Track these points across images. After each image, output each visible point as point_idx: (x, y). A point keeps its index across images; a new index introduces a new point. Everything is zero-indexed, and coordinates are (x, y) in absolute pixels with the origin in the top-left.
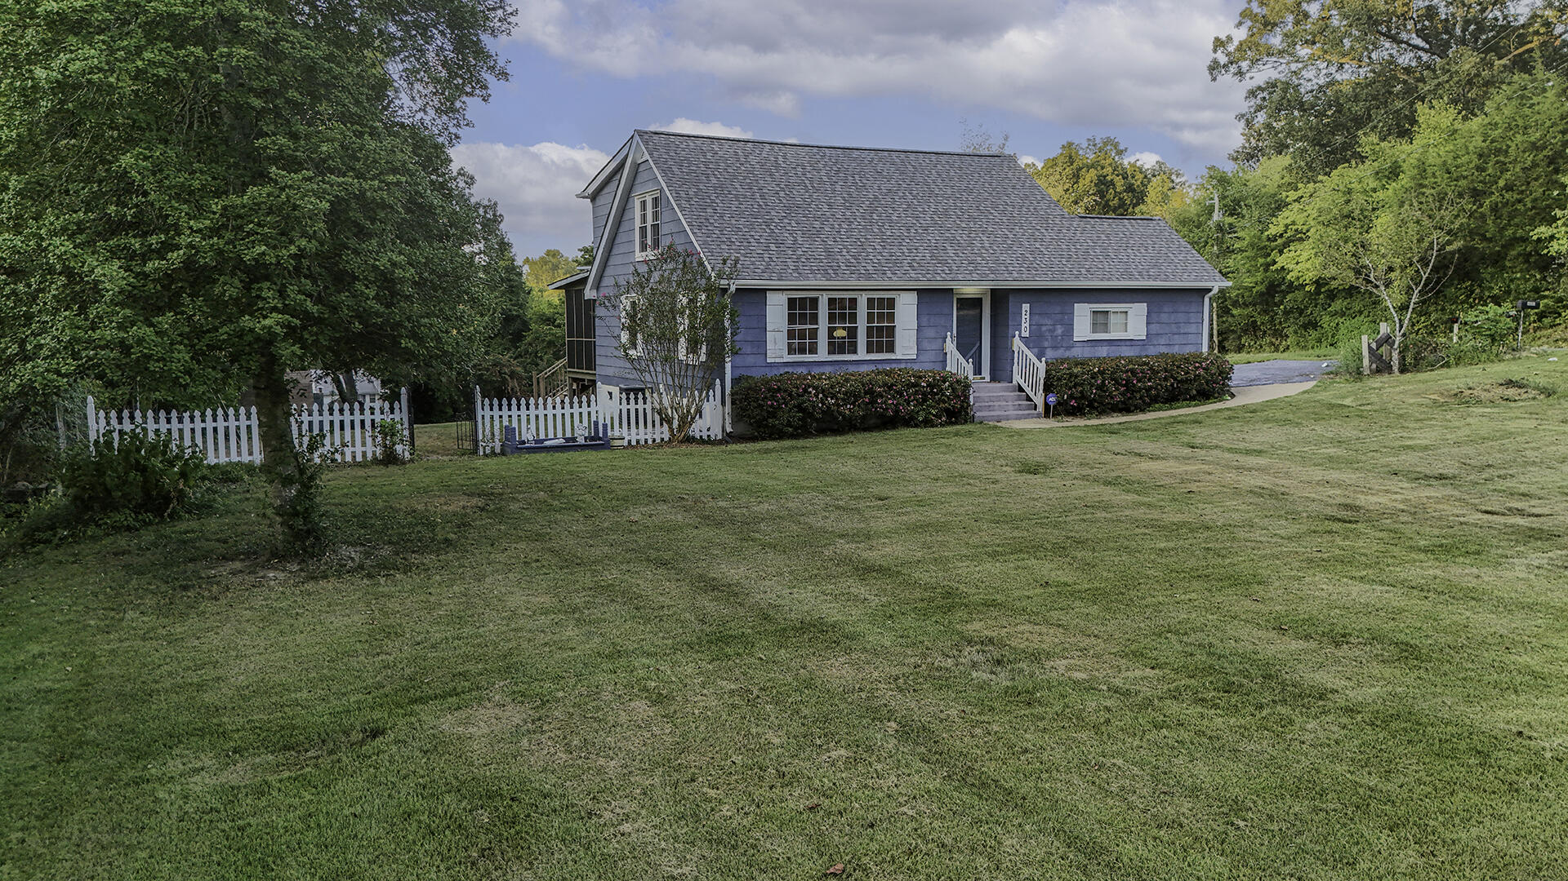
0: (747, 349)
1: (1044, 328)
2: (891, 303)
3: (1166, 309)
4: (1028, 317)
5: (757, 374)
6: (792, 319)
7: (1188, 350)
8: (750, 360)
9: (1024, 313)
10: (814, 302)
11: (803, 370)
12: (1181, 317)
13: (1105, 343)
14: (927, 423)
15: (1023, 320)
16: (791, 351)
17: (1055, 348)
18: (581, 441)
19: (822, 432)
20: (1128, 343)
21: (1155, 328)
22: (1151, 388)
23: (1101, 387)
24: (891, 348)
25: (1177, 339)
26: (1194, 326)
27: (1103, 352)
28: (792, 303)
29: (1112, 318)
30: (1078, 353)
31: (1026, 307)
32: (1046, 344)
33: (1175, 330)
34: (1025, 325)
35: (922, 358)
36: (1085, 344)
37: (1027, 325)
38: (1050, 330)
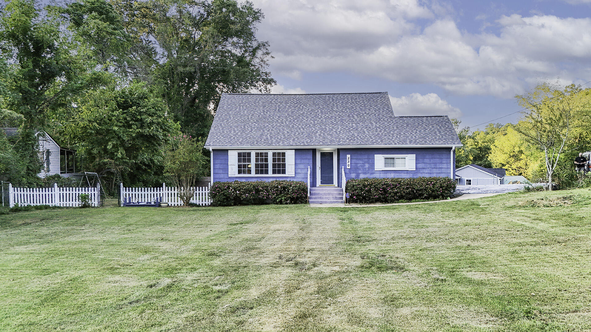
0: (221, 171)
1: (359, 165)
2: (284, 154)
3: (427, 157)
4: (350, 160)
5: (224, 181)
6: (239, 161)
7: (442, 176)
8: (222, 176)
9: (347, 158)
10: (249, 154)
11: (244, 180)
12: (437, 160)
13: (393, 172)
14: (281, 203)
15: (348, 162)
16: (240, 172)
17: (365, 173)
18: (153, 203)
19: (235, 204)
20: (406, 172)
21: (420, 166)
22: (397, 192)
23: (369, 191)
24: (284, 172)
25: (435, 171)
26: (445, 164)
27: (392, 176)
28: (239, 155)
29: (397, 161)
30: (377, 176)
31: (348, 156)
32: (360, 172)
33: (433, 167)
34: (348, 163)
35: (298, 176)
36: (381, 172)
37: (349, 163)
38: (361, 166)
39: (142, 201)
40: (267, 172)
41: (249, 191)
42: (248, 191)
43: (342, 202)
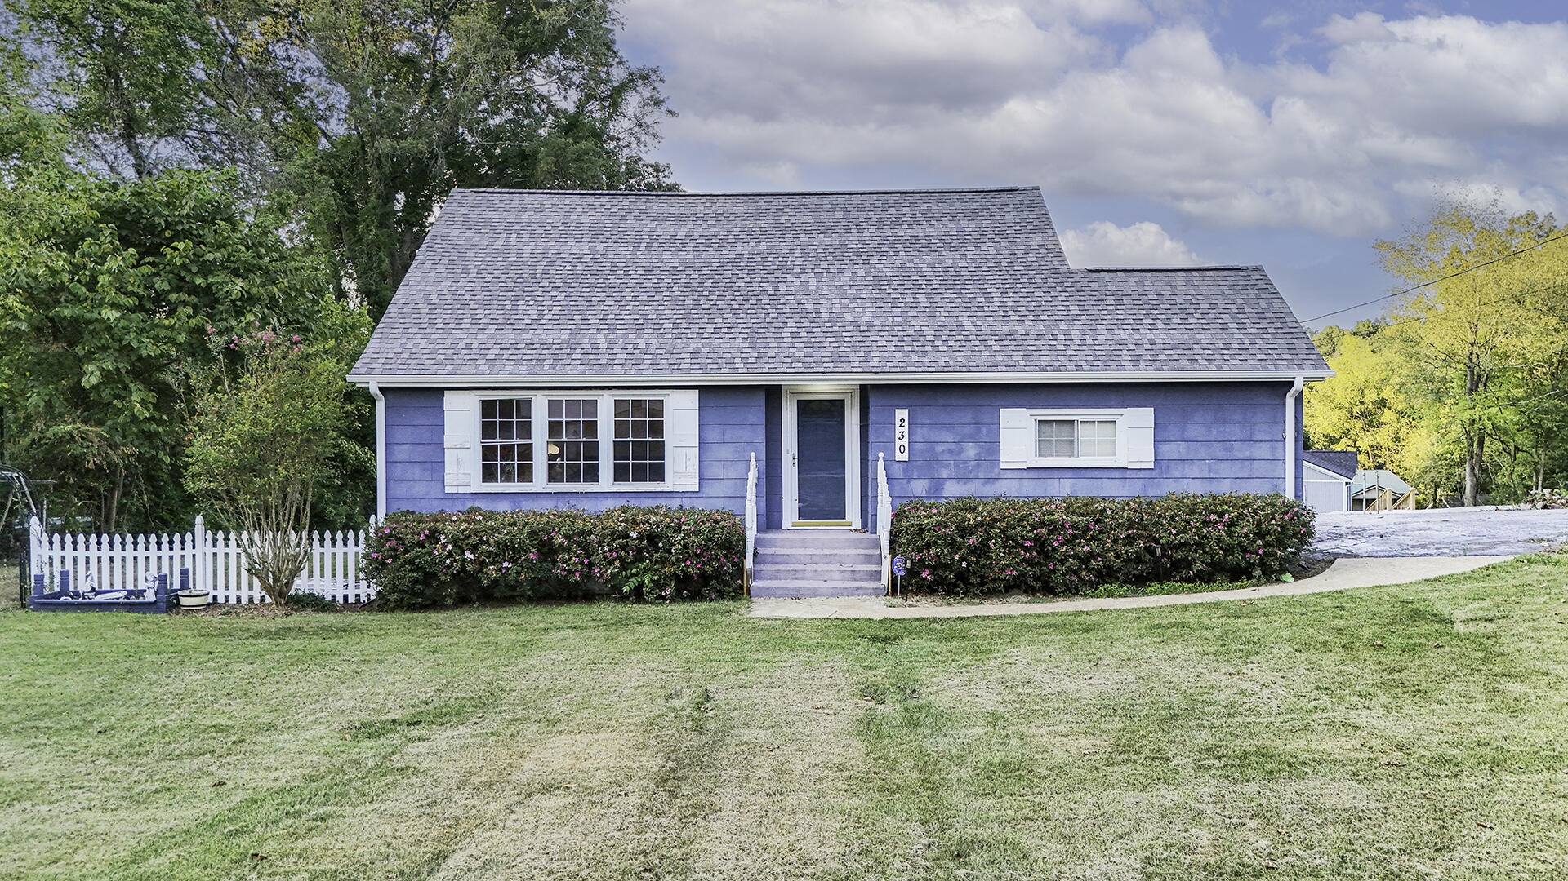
0: (416, 472)
1: (940, 448)
2: (657, 409)
3: (1198, 417)
4: (906, 429)
5: (425, 508)
6: (487, 430)
7: (1256, 489)
8: (419, 489)
9: (898, 423)
10: (524, 407)
11: (503, 506)
12: (1235, 431)
13: (1069, 474)
14: (638, 595)
15: (898, 435)
16: (488, 474)
17: (963, 479)
18: (150, 597)
19: (462, 601)
20: (1116, 474)
21: (1172, 450)
22: (1092, 556)
23: (982, 550)
24: (658, 474)
25: (1225, 469)
26: (1265, 447)
27: (1063, 488)
28: (488, 407)
29: (1082, 432)
30: (1009, 488)
31: (902, 414)
32: (945, 473)
33: (1220, 454)
34: (901, 439)
35: (710, 490)
36: (1025, 475)
37: (905, 442)
38: (950, 451)
39: (112, 585)
40: (592, 474)
41: (514, 549)
42: (512, 550)
43: (876, 593)
